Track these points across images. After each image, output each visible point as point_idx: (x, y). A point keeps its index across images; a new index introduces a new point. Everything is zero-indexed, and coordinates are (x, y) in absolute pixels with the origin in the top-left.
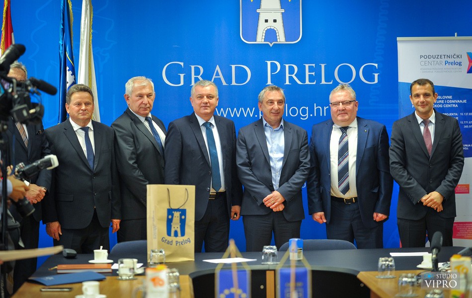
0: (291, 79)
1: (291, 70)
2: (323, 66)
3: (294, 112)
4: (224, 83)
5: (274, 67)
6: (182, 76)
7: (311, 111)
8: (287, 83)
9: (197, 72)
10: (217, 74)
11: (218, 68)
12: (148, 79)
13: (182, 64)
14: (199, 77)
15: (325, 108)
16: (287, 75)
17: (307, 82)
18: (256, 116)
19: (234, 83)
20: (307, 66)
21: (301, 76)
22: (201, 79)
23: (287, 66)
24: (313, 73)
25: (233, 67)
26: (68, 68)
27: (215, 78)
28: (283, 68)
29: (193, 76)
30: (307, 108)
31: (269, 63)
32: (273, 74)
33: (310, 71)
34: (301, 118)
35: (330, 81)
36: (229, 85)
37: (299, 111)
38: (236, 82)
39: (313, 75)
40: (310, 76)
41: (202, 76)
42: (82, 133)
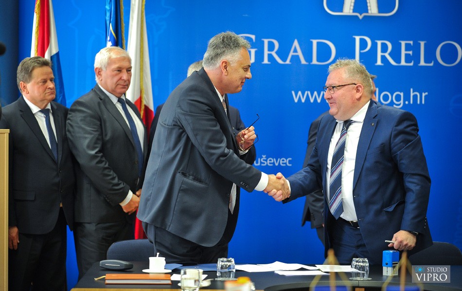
0: (384, 59)
1: (384, 48)
2: (422, 44)
3: (386, 98)
4: (303, 62)
5: (363, 44)
6: (253, 51)
7: (407, 98)
8: (379, 63)
9: (271, 47)
10: (295, 51)
11: (296, 43)
13: (253, 37)
14: (273, 53)
15: (424, 95)
16: (379, 54)
17: (403, 63)
19: (315, 61)
20: (403, 43)
21: (396, 55)
22: (275, 55)
23: (379, 43)
24: (411, 53)
25: (315, 42)
26: (109, 39)
27: (293, 56)
28: (374, 45)
30: (402, 94)
31: (357, 38)
32: (362, 51)
33: (406, 50)
34: (395, 106)
35: (431, 63)
36: (309, 63)
37: (392, 98)
38: (318, 60)
39: (410, 54)
40: (406, 55)
41: (277, 53)
42: (42, 116)
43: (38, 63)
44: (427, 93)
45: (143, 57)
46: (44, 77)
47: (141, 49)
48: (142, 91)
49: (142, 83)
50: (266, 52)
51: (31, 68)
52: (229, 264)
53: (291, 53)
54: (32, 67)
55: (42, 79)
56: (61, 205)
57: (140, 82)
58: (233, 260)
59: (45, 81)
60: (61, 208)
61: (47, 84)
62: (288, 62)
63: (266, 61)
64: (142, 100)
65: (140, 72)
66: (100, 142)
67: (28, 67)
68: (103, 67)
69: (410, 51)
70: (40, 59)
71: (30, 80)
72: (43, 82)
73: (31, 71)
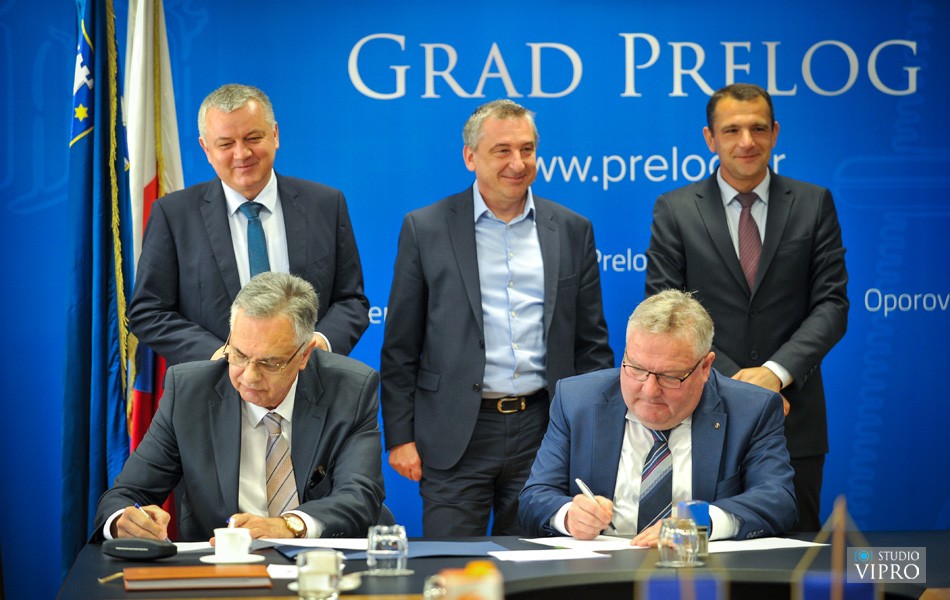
0: (687, 82)
1: (689, 59)
2: (772, 47)
4: (512, 91)
5: (642, 50)
6: (401, 71)
8: (678, 91)
9: (441, 61)
10: (494, 68)
11: (495, 52)
13: (400, 39)
14: (446, 75)
15: (776, 159)
16: (678, 72)
18: (595, 179)
19: (537, 91)
20: (730, 47)
21: (714, 73)
22: (450, 79)
23: (677, 47)
24: (746, 67)
25: (536, 48)
27: (488, 81)
28: (667, 53)
31: (629, 39)
32: (639, 67)
33: (737, 61)
35: (791, 88)
36: (525, 96)
37: (707, 167)
38: (544, 89)
39: (744, 71)
40: (737, 73)
41: (452, 73)
44: (783, 156)
45: (160, 88)
47: (154, 69)
48: (160, 163)
49: (159, 146)
50: (430, 73)
52: (393, 538)
53: (485, 75)
57: (156, 144)
58: (402, 530)
62: (478, 93)
63: (430, 92)
64: (160, 183)
65: (155, 121)
69: (744, 63)
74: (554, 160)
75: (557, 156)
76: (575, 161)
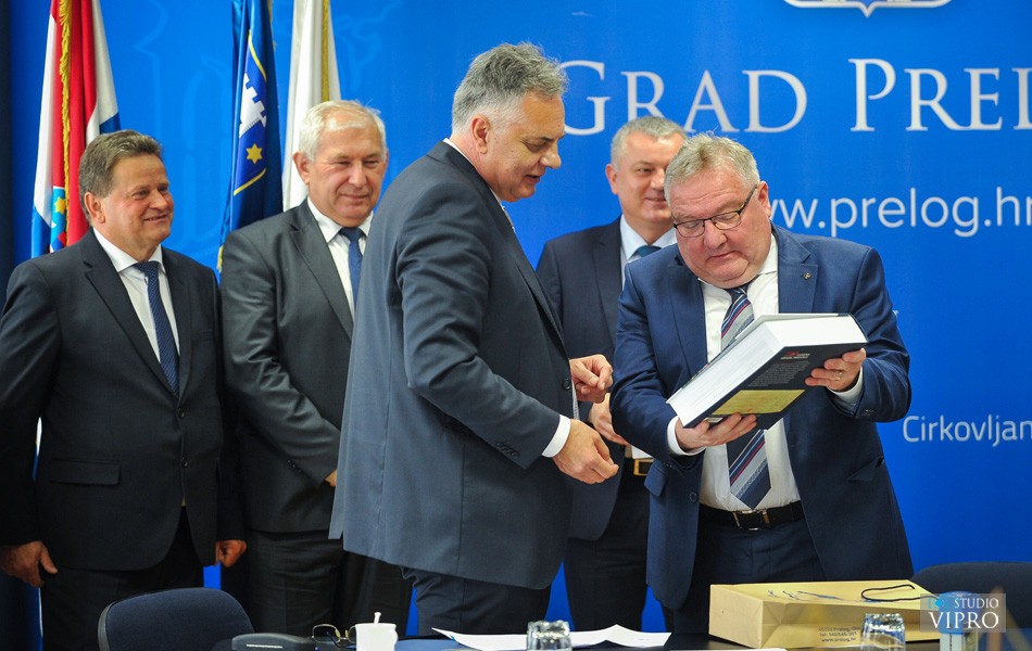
0: (927, 114)
1: (928, 88)
2: (1023, 74)
3: (935, 212)
4: (726, 125)
5: (875, 78)
6: (599, 103)
7: (988, 210)
8: (916, 124)
9: (645, 91)
10: (706, 99)
11: (707, 81)
12: (369, 110)
13: (599, 67)
14: (651, 107)
15: (1029, 202)
16: (916, 103)
17: (976, 123)
18: (822, 225)
19: (755, 125)
20: (975, 74)
21: (957, 103)
22: (655, 112)
23: (915, 75)
24: (994, 97)
25: (754, 77)
26: (246, 79)
27: (699, 113)
28: (903, 82)
29: (633, 105)
30: (975, 202)
31: (861, 65)
32: (871, 97)
33: (984, 91)
34: (958, 232)
36: (742, 130)
37: (950, 211)
38: (763, 123)
39: (992, 102)
40: (984, 104)
42: (139, 279)
43: (128, 148)
46: (143, 182)
51: (109, 161)
53: (696, 106)
54: (112, 155)
55: (136, 188)
56: (184, 504)
59: (144, 192)
60: (184, 508)
61: (149, 198)
66: (269, 333)
67: (103, 158)
68: (308, 152)
69: (992, 92)
70: (133, 137)
71: (108, 190)
72: (141, 193)
73: (111, 167)
74: (775, 202)
75: (778, 198)
76: (798, 203)
